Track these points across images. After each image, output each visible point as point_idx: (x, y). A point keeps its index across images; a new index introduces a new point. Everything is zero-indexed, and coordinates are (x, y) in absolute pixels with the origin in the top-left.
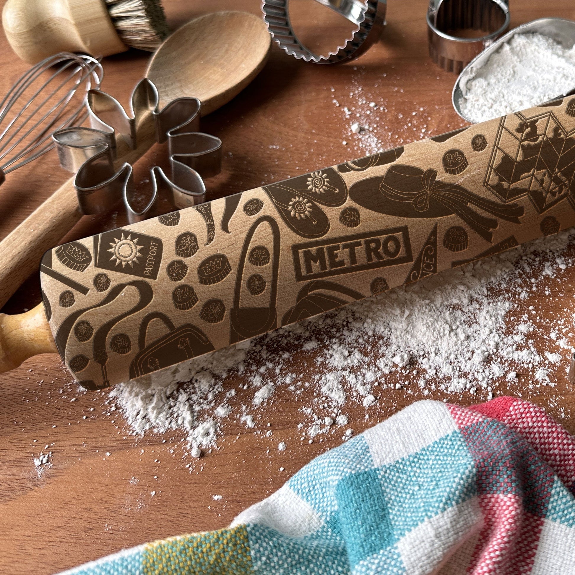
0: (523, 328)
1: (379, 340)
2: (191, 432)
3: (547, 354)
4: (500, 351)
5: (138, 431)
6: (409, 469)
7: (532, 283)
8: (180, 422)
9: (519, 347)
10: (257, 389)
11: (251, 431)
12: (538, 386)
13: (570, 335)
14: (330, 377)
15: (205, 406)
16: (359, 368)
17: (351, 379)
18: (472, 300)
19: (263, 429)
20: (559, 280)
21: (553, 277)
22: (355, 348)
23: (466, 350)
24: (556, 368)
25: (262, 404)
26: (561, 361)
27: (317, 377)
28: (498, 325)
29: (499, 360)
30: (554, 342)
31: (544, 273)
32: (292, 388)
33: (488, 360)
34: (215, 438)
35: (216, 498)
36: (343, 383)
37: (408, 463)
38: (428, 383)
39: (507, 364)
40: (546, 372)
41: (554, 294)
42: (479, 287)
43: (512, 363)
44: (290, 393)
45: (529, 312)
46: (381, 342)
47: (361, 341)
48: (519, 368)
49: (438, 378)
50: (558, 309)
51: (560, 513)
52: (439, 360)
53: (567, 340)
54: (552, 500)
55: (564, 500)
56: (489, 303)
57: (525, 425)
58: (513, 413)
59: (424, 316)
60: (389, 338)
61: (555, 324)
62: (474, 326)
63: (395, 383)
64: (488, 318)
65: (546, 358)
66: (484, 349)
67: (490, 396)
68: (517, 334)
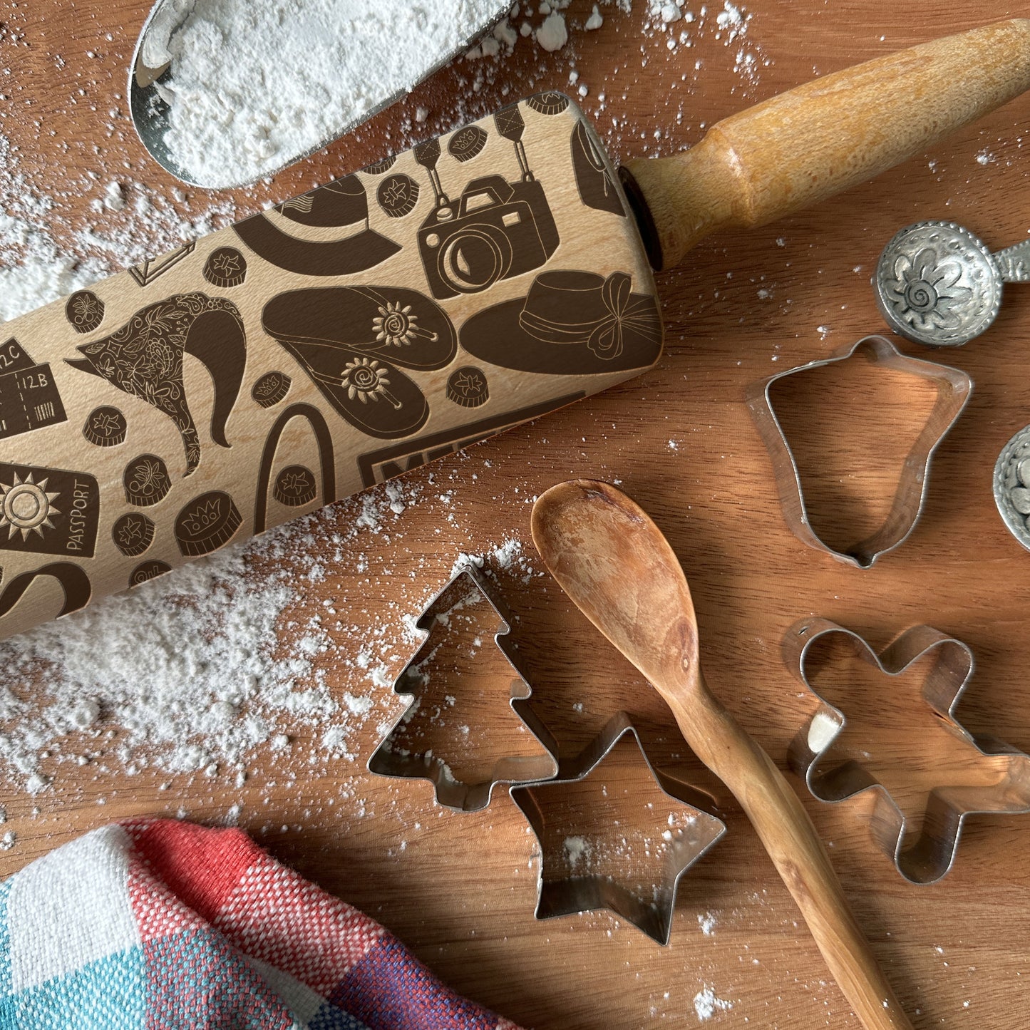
0: (307, 645)
1: (44, 669)
3: (347, 698)
4: (262, 692)
6: (65, 1003)
7: (334, 546)
9: (298, 685)
12: (326, 759)
13: (394, 658)
16: (14, 723)
18: (214, 584)
20: (386, 538)
21: (376, 532)
23: (200, 690)
24: (360, 725)
26: (371, 710)
28: (262, 639)
29: (260, 710)
30: (363, 672)
31: (359, 523)
33: (239, 710)
37: (63, 991)
38: (133, 753)
39: (273, 719)
40: (342, 734)
41: (374, 571)
42: (229, 558)
43: (284, 716)
45: (322, 612)
46: (48, 674)
47: (11, 670)
48: (294, 725)
49: (151, 744)
50: (378, 603)
52: (151, 713)
53: (386, 667)
56: (248, 592)
57: (264, 912)
58: (244, 889)
59: (121, 625)
60: (60, 666)
61: (369, 637)
62: (218, 641)
63: (78, 755)
64: (242, 627)
65: (344, 707)
66: (233, 690)
67: (240, 780)
68: (296, 658)
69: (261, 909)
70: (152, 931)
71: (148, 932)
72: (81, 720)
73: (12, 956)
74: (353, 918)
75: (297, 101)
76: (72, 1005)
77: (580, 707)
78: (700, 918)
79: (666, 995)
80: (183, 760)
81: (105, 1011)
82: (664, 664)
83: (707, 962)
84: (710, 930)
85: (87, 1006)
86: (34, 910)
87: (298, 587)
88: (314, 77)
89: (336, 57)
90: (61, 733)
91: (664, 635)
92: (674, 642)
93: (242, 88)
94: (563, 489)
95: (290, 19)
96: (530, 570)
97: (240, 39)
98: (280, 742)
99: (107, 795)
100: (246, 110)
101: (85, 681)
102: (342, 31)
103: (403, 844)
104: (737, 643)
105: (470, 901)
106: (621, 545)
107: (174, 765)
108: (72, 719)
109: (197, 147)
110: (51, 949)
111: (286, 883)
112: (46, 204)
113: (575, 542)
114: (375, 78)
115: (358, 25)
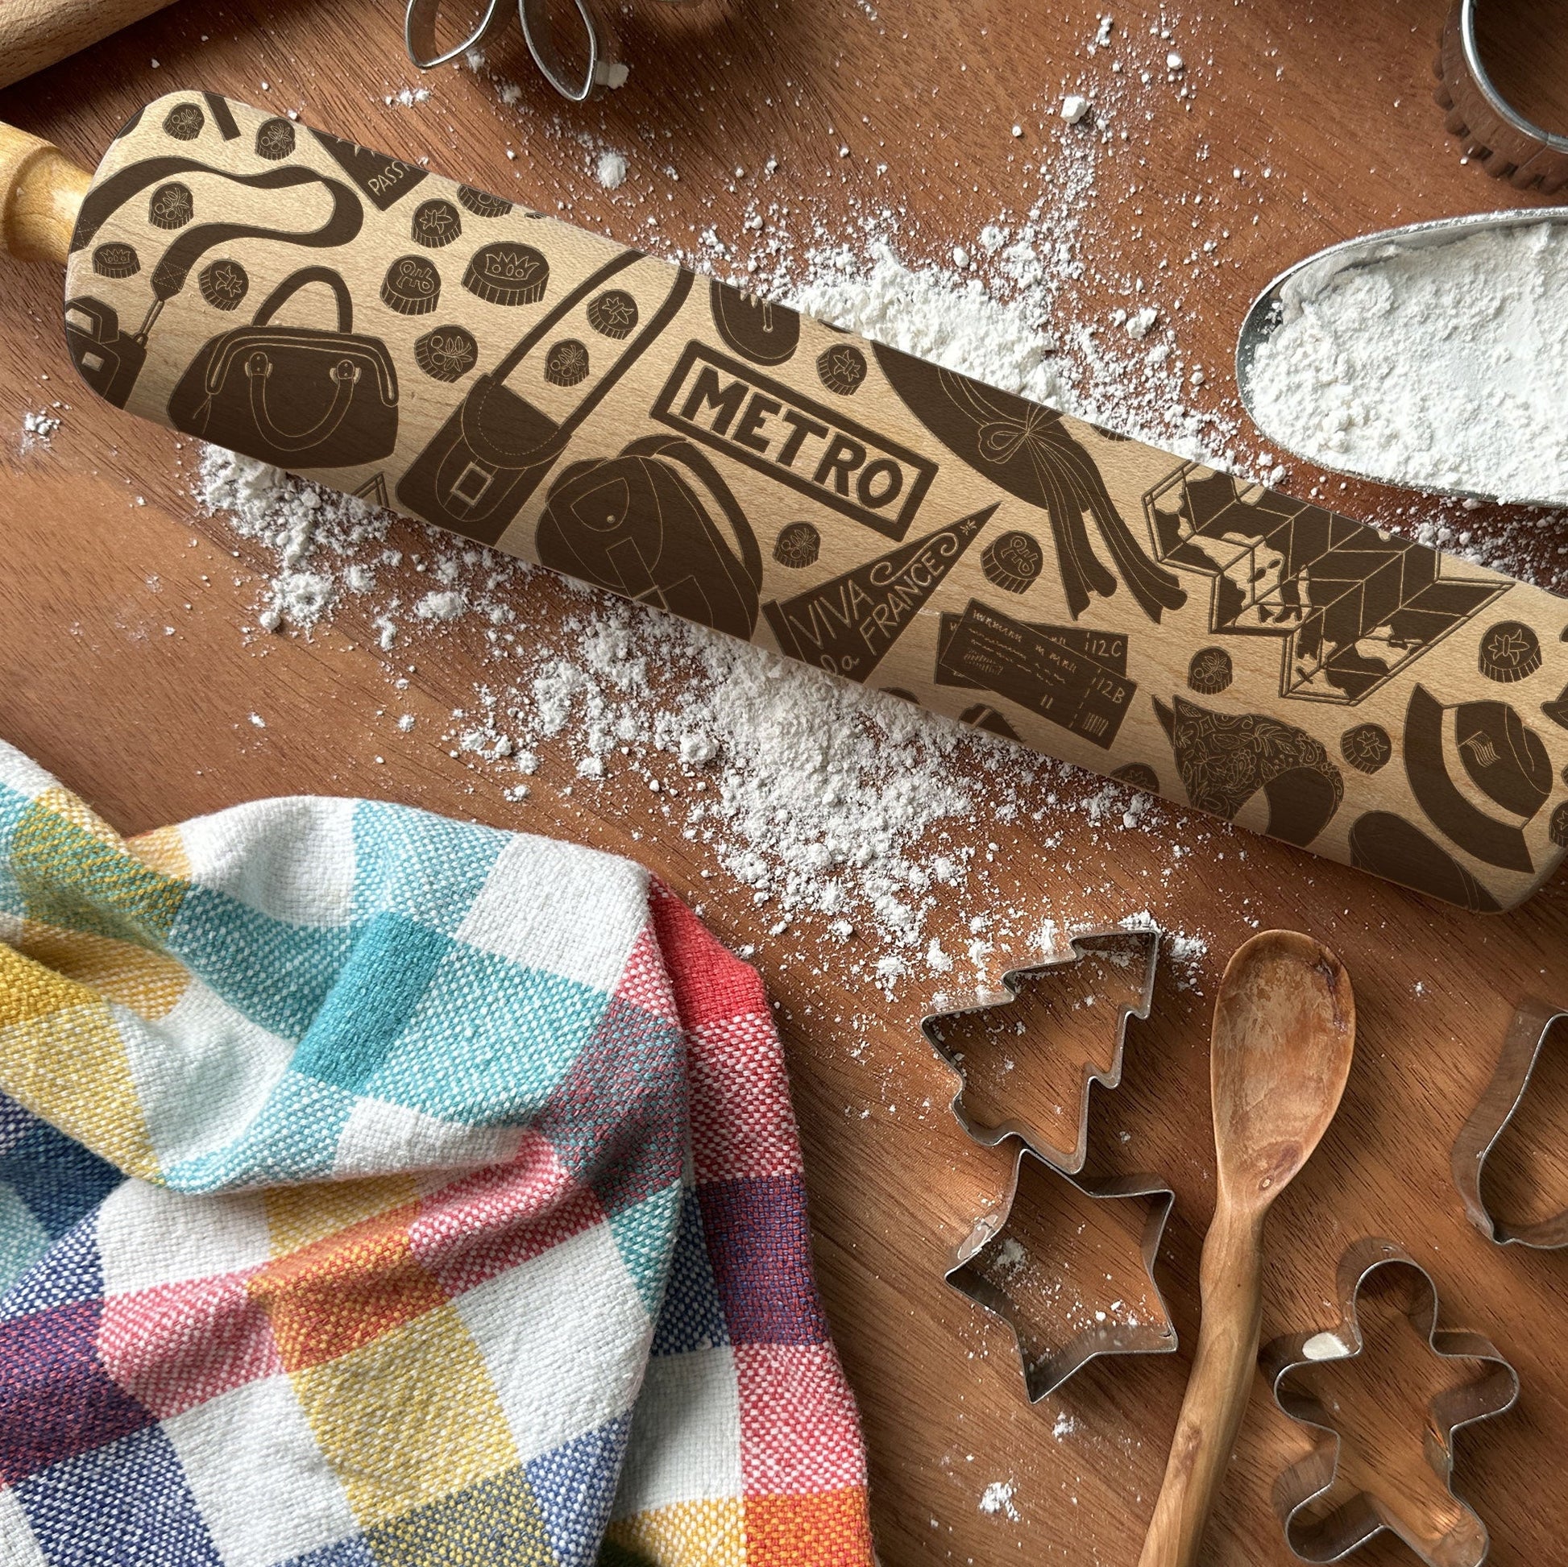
0: (943, 867)
1: (695, 674)
2: (286, 573)
3: (934, 944)
4: (867, 872)
5: (208, 498)
6: (495, 986)
7: (1044, 802)
8: (280, 540)
9: (903, 894)
10: (439, 588)
11: (378, 653)
12: (867, 979)
13: (1005, 947)
14: (565, 670)
15: (336, 545)
16: (623, 697)
17: (595, 705)
18: (912, 741)
19: (399, 667)
20: (1096, 838)
21: (1091, 825)
22: (644, 653)
23: (816, 820)
24: (923, 977)
25: (427, 621)
26: (944, 973)
27: (545, 652)
28: (908, 826)
29: (850, 885)
30: (968, 935)
31: (1084, 803)
32: (493, 636)
33: (833, 869)
34: (315, 618)
35: (256, 720)
36: (577, 700)
37: (502, 975)
38: (706, 820)
39: (854, 903)
40: (901, 970)
41: (1057, 856)
42: (947, 729)
43: (866, 908)
44: (483, 640)
45: (981, 850)
46: (694, 682)
47: (665, 649)
48: (867, 924)
49: (729, 827)
50: (1035, 886)
51: (630, 1234)
52: (756, 801)
53: (991, 949)
54: (639, 1206)
55: (654, 1222)
56: (934, 774)
57: (730, 1062)
58: (731, 1028)
59: (802, 702)
60: (713, 686)
61: (1001, 909)
62: (871, 792)
63: (654, 776)
64: (903, 800)
65: (924, 949)
66: (845, 847)
67: (778, 929)
68: (923, 869)
69: (731, 1056)
70: (632, 992)
71: (627, 990)
72: (694, 751)
74: (791, 1135)
75: (1401, 423)
76: (501, 994)
77: (1127, 1138)
78: (1062, 1416)
79: (970, 1458)
80: (746, 866)
81: (534, 1024)
82: (1244, 1167)
83: (1033, 1460)
84: (1061, 1435)
85: (516, 1006)
86: (524, 881)
87: (980, 810)
88: (1431, 415)
89: (1466, 415)
90: (659, 745)
91: (1265, 1143)
92: (1270, 1157)
93: (1364, 366)
94: (1305, 942)
95: (1456, 342)
96: (1193, 981)
97: (1402, 321)
98: (844, 928)
99: (648, 834)
100: (1350, 389)
101: (723, 720)
102: (1491, 395)
103: (866, 1113)
104: (1314, 1210)
105: (878, 1217)
106: (1300, 1032)
107: (733, 863)
108: (686, 744)
109: (1282, 383)
110: (518, 929)
111: (771, 1054)
112: (1074, 270)
113: (1262, 994)
114: (1482, 465)
115: (1509, 403)
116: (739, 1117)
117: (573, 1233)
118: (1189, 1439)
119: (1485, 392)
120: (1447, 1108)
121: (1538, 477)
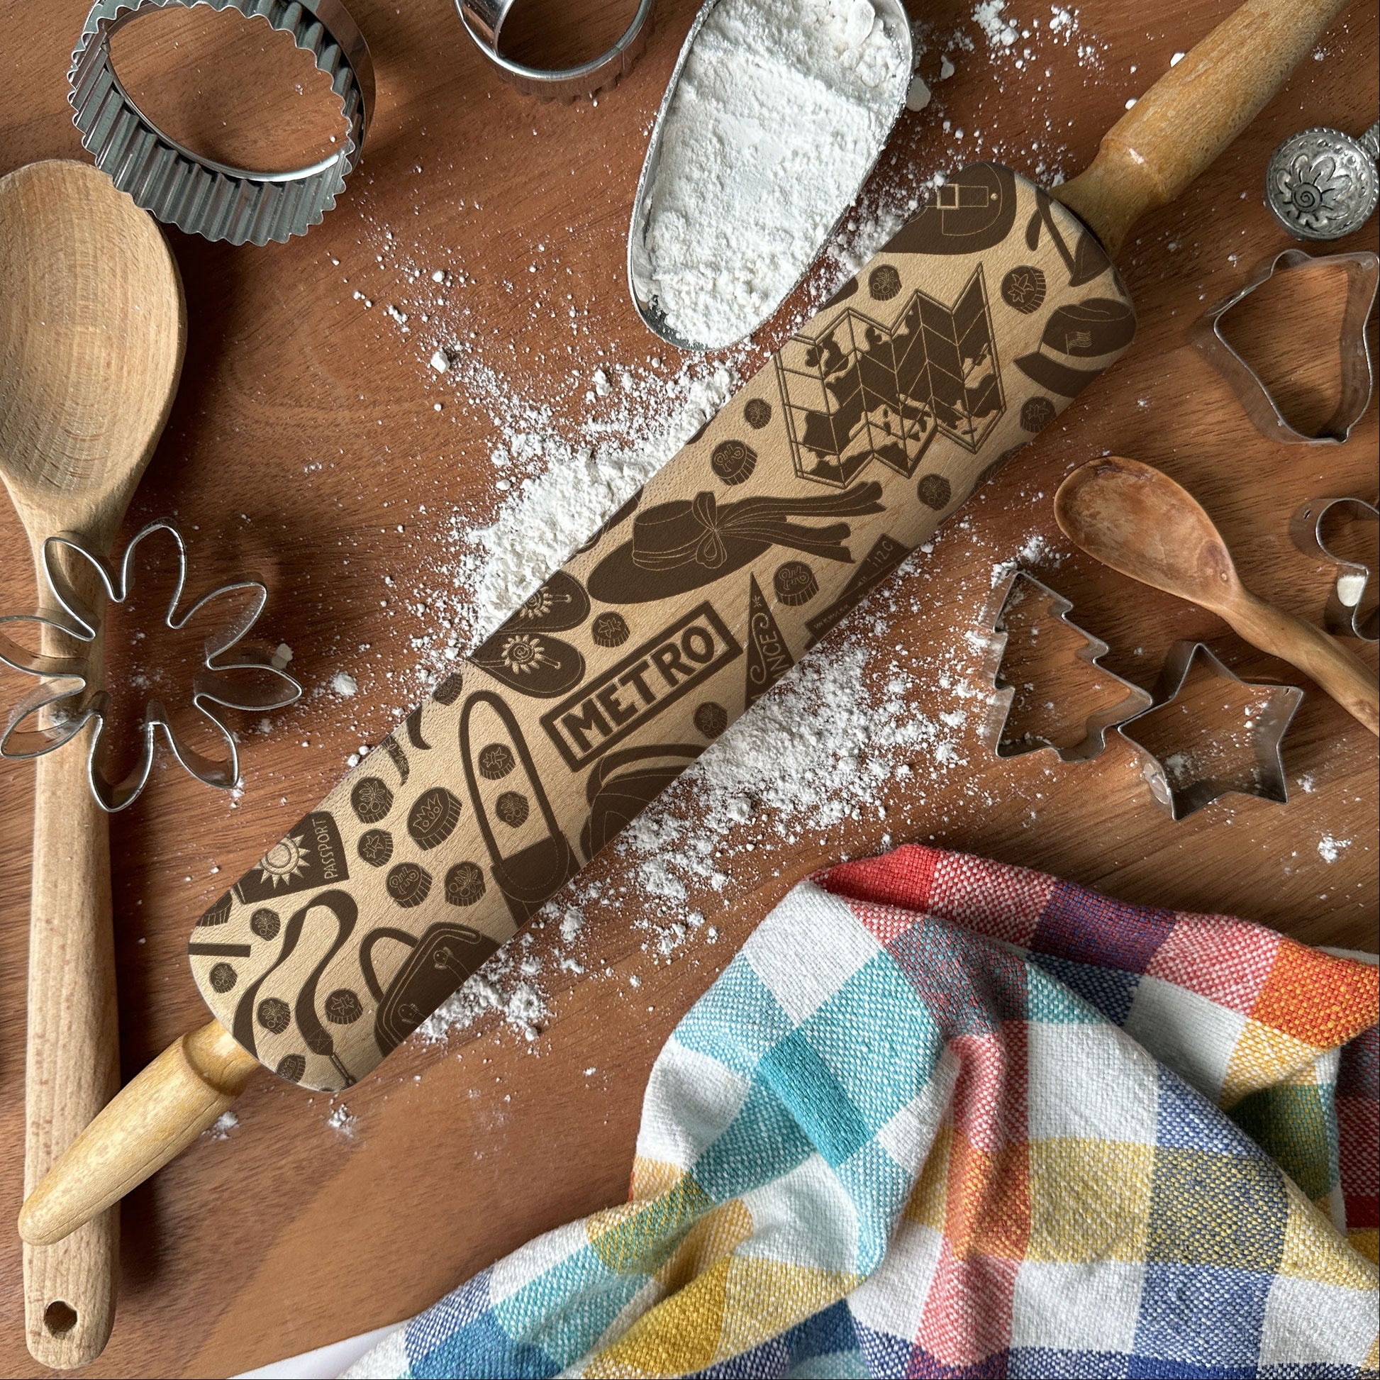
0: (895, 687)
1: (691, 786)
2: (506, 1009)
3: (944, 717)
4: (874, 738)
5: (435, 1035)
6: (841, 1017)
7: (886, 599)
8: (483, 1004)
9: (900, 722)
10: (559, 921)
11: (583, 978)
12: (944, 771)
13: (969, 671)
14: (649, 868)
15: (503, 970)
16: (683, 839)
17: (680, 860)
19: (599, 968)
20: (927, 576)
21: (917, 575)
22: (661, 812)
23: (823, 755)
24: (962, 734)
25: (577, 938)
26: (966, 719)
27: (631, 875)
28: (857, 696)
29: (877, 753)
30: (949, 692)
31: (901, 573)
32: (606, 902)
33: (860, 759)
35: (589, 1072)
36: (672, 869)
38: (788, 825)
39: (890, 756)
40: (950, 746)
41: (927, 608)
43: (898, 750)
44: (605, 909)
45: (897, 656)
46: (695, 790)
48: (908, 754)
49: (800, 812)
50: (939, 632)
51: (1046, 1011)
52: (792, 788)
53: (967, 681)
54: (1030, 997)
55: (1046, 992)
56: (831, 663)
57: (963, 892)
58: (940, 881)
59: (742, 727)
60: (704, 779)
61: (943, 662)
62: (822, 711)
63: (744, 844)
64: (839, 692)
65: (944, 725)
66: (850, 745)
67: (882, 813)
68: (890, 700)
69: (959, 891)
70: (888, 935)
71: (885, 937)
72: (741, 812)
73: (780, 1002)
74: (1029, 875)
75: (766, 249)
76: (848, 1016)
77: (1140, 651)
78: (1300, 782)
79: (1294, 854)
80: (831, 814)
81: (879, 1006)
82: (1205, 586)
83: (1318, 814)
84: (1312, 788)
85: (861, 1011)
86: (779, 964)
87: (870, 644)
88: (769, 224)
89: (782, 199)
90: (726, 832)
91: (1195, 563)
92: (1206, 564)
93: (715, 255)
94: (1077, 475)
95: (728, 181)
96: (1058, 556)
97: (697, 214)
98: (903, 771)
99: (779, 866)
100: (725, 272)
101: (729, 784)
102: (776, 175)
103: (1033, 814)
104: (1254, 547)
105: (1106, 838)
106: (1134, 503)
107: (825, 821)
108: (735, 816)
109: (699, 319)
110: (810, 984)
111: (971, 864)
112: (546, 413)
113: (1093, 516)
114: (820, 204)
115: (787, 164)
116: (1000, 903)
117: (1025, 1045)
118: (1363, 710)
119: (771, 177)
120: (1232, 424)
121: (848, 169)
